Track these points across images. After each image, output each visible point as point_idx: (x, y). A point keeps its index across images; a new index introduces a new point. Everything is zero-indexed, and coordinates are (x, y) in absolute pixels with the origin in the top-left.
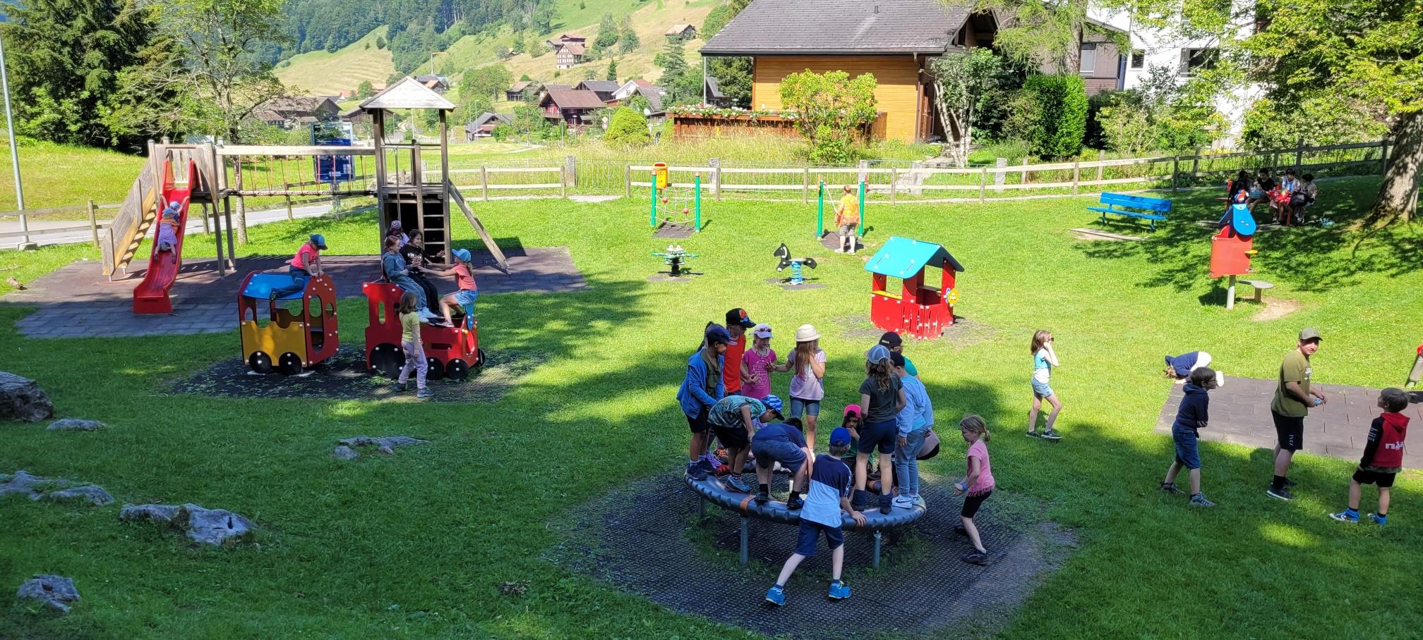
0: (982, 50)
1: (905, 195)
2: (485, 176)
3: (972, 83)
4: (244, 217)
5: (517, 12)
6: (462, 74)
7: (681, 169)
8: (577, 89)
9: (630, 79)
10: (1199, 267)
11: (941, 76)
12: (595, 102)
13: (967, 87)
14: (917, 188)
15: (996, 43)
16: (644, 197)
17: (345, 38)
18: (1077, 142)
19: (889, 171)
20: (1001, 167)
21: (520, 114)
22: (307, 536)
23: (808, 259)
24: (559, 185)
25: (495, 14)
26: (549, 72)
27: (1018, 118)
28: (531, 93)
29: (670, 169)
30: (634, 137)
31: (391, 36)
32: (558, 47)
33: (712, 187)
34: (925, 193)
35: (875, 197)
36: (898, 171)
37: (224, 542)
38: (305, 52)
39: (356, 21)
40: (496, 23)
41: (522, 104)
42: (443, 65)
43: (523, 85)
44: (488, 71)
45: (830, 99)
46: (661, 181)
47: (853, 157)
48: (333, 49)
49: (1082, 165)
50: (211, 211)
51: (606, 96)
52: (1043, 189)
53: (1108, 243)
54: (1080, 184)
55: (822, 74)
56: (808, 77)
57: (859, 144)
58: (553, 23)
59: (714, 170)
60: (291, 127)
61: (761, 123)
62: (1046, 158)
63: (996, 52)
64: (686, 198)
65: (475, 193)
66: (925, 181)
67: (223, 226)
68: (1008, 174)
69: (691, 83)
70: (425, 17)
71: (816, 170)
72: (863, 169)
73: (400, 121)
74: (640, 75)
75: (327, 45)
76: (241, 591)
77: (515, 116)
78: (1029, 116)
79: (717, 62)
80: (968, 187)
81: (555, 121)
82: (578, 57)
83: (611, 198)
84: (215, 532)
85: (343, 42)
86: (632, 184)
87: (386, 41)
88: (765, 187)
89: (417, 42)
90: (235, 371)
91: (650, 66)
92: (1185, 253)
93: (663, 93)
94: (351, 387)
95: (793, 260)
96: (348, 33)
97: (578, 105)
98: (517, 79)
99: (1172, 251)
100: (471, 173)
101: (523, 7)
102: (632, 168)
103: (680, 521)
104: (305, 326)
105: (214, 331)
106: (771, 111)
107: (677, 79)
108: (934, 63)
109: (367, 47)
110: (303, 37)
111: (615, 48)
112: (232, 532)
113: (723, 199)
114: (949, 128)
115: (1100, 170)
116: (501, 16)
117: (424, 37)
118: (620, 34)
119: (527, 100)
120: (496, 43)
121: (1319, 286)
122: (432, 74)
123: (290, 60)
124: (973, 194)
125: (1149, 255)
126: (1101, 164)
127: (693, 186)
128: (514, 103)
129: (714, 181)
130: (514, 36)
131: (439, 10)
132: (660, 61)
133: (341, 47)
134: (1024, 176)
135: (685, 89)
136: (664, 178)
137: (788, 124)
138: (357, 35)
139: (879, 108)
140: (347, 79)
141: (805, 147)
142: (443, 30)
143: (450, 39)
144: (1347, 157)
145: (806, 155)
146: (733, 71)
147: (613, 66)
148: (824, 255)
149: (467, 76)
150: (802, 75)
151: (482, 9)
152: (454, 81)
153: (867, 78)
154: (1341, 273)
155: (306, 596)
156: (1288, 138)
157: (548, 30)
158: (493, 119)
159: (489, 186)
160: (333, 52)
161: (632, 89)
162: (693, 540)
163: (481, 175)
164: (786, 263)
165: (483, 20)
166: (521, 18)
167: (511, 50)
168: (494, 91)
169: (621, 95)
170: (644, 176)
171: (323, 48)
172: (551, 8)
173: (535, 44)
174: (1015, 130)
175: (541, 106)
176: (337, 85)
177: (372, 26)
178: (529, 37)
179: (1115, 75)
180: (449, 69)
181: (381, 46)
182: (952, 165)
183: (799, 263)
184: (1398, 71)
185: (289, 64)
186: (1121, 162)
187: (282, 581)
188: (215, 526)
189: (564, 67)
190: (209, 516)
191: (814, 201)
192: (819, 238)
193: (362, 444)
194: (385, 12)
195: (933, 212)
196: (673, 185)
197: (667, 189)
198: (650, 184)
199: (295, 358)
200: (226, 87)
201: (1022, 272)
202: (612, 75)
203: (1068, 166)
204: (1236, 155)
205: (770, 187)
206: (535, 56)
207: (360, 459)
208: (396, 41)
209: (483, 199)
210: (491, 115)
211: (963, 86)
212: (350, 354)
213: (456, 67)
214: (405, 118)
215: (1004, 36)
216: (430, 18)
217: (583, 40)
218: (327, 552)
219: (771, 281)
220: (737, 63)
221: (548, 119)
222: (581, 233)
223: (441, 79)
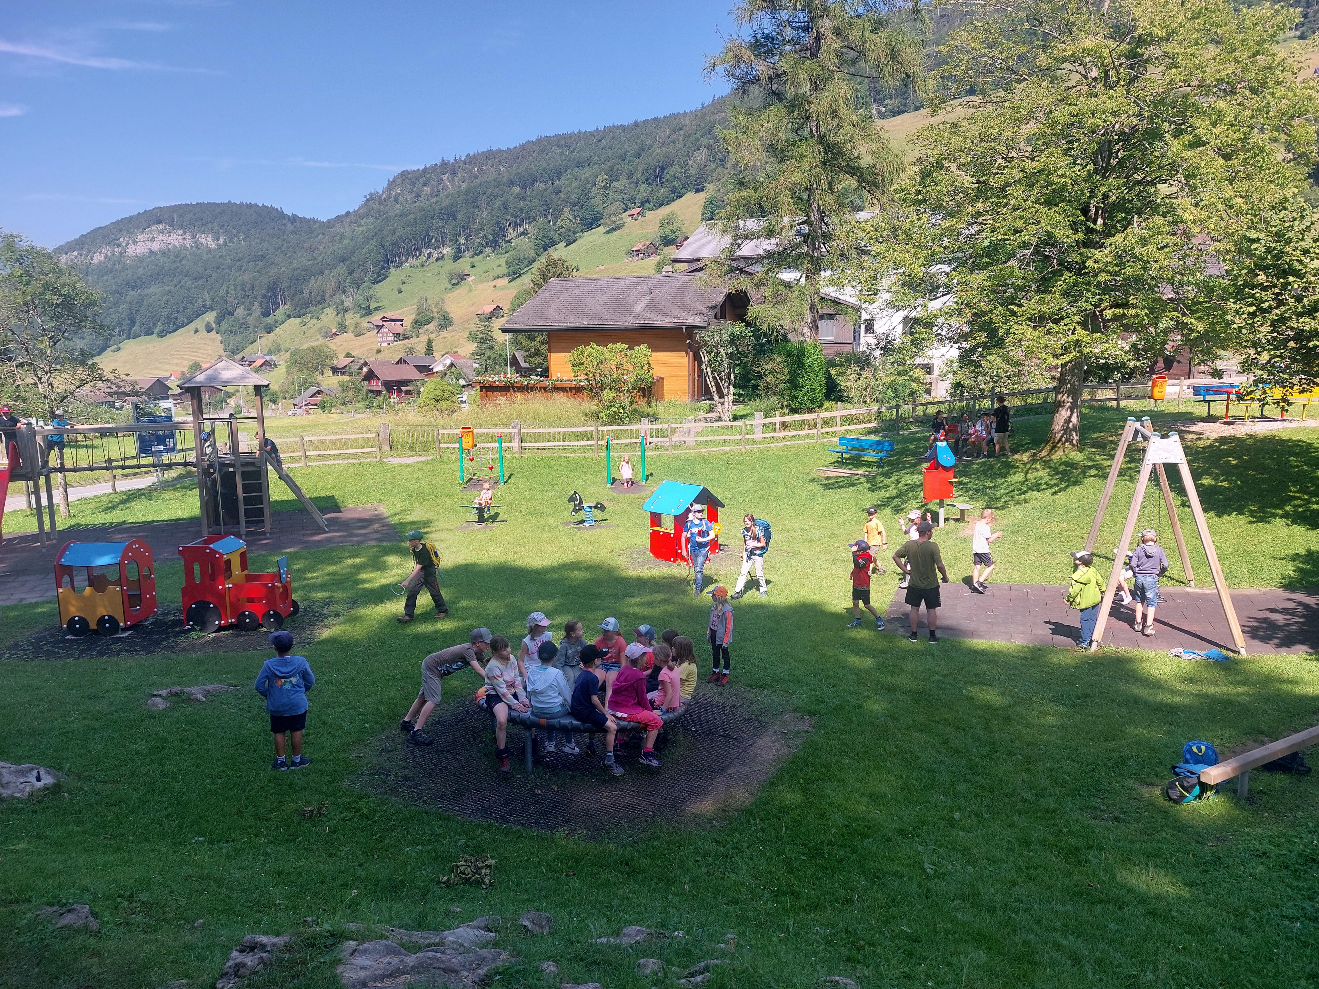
0: (737, 323)
1: (681, 446)
2: (303, 445)
3: (730, 351)
4: (66, 492)
5: (338, 297)
6: (289, 353)
7: (485, 431)
8: (397, 363)
9: (447, 353)
10: (910, 494)
11: (705, 345)
12: (415, 374)
13: (727, 354)
14: (691, 440)
15: (747, 317)
16: (453, 457)
17: (174, 324)
18: (820, 396)
19: (666, 426)
20: (758, 419)
21: (345, 388)
22: (117, 782)
23: (598, 503)
24: (374, 449)
25: (319, 298)
26: (371, 349)
27: (769, 379)
28: (354, 368)
29: (475, 431)
30: (443, 405)
31: (219, 321)
32: (379, 327)
33: (515, 445)
34: (698, 444)
35: (657, 448)
36: (674, 426)
37: (31, 794)
38: (135, 338)
39: (185, 308)
40: (320, 307)
41: (346, 378)
42: (269, 345)
43: (347, 361)
44: (313, 350)
45: (614, 367)
46: (467, 442)
47: (637, 415)
48: (162, 335)
49: (823, 415)
50: (32, 489)
51: (425, 369)
52: (794, 436)
53: (837, 477)
54: (823, 430)
55: (605, 346)
56: (593, 349)
57: (641, 404)
58: (373, 305)
59: (516, 431)
60: (121, 408)
61: (556, 389)
62: (794, 411)
63: (748, 325)
64: (490, 456)
65: (296, 459)
66: (698, 434)
67: (44, 502)
68: (764, 425)
69: (500, 355)
70: (251, 303)
71: (605, 428)
72: (645, 426)
73: (230, 397)
74: (455, 350)
75: (156, 330)
76: (46, 837)
77: (340, 389)
78: (779, 376)
79: (521, 337)
80: (732, 437)
81: (378, 393)
82: (398, 335)
83: (423, 459)
84: (23, 786)
85: (172, 327)
86: (442, 445)
87: (214, 325)
88: (561, 443)
89: (244, 326)
90: (52, 636)
91: (465, 342)
92: (898, 482)
93: (476, 365)
94: (169, 643)
95: (585, 505)
96: (176, 319)
97: (398, 378)
98: (341, 356)
99: (888, 481)
100: (291, 442)
101: (344, 292)
102: (441, 431)
103: (474, 739)
104: (122, 589)
105: (34, 601)
106: (565, 379)
107: (488, 353)
108: (698, 335)
109: (196, 331)
110: (133, 323)
111: (432, 326)
112: (39, 785)
113: (525, 456)
114: (714, 389)
115: (839, 419)
116: (324, 300)
117: (251, 320)
118: (436, 315)
119: (351, 374)
120: (319, 326)
121: (1000, 504)
122: (259, 354)
123: (120, 345)
124: (736, 442)
125: (869, 486)
126: (839, 414)
127: (497, 445)
128: (339, 378)
129: (517, 440)
130: (337, 318)
131: (264, 296)
132: (472, 337)
133: (170, 332)
134: (777, 426)
135: (495, 361)
136: (470, 440)
137: (578, 389)
138: (186, 321)
139: (656, 374)
140: (176, 361)
141: (595, 408)
142: (269, 314)
143: (276, 322)
144: (1029, 400)
145: (595, 415)
146: (536, 344)
147: (430, 343)
148: (613, 500)
149: (293, 354)
150: (588, 347)
151: (306, 295)
152: (282, 360)
153: (643, 348)
154: (1016, 492)
155: (113, 837)
156: (984, 387)
157: (368, 312)
158: (319, 392)
159: (307, 453)
160: (162, 337)
161: (448, 362)
162: (485, 755)
163: (300, 443)
164: (579, 508)
165: (307, 304)
166: (343, 303)
167: (334, 330)
168: (319, 368)
169: (438, 368)
170: (452, 439)
171: (152, 333)
172: (371, 293)
173: (357, 325)
174: (769, 388)
175: (364, 380)
176: (167, 367)
177: (200, 312)
178: (351, 319)
179: (851, 340)
180: (276, 349)
181: (209, 330)
182: (719, 419)
183: (590, 507)
184: (1048, 332)
185: (119, 349)
186: (854, 412)
187: (89, 826)
188: (22, 780)
189: (385, 344)
190: (16, 772)
191: (603, 454)
192: (609, 485)
193: (176, 695)
194: (213, 300)
195: (704, 460)
196: (478, 445)
197: (475, 448)
198: (457, 445)
199: (112, 620)
200: (47, 373)
201: (778, 506)
202: (429, 351)
203: (812, 416)
204: (945, 402)
205: (566, 443)
206: (358, 335)
207: (172, 709)
208: (224, 326)
209: (302, 464)
210: (316, 389)
211: (723, 353)
212: (168, 614)
213: (282, 347)
214: (234, 394)
215: (754, 311)
216: (256, 304)
217: (402, 320)
218: (135, 797)
219: (567, 524)
220: (539, 338)
221: (371, 391)
222: (395, 491)
223: (268, 358)
